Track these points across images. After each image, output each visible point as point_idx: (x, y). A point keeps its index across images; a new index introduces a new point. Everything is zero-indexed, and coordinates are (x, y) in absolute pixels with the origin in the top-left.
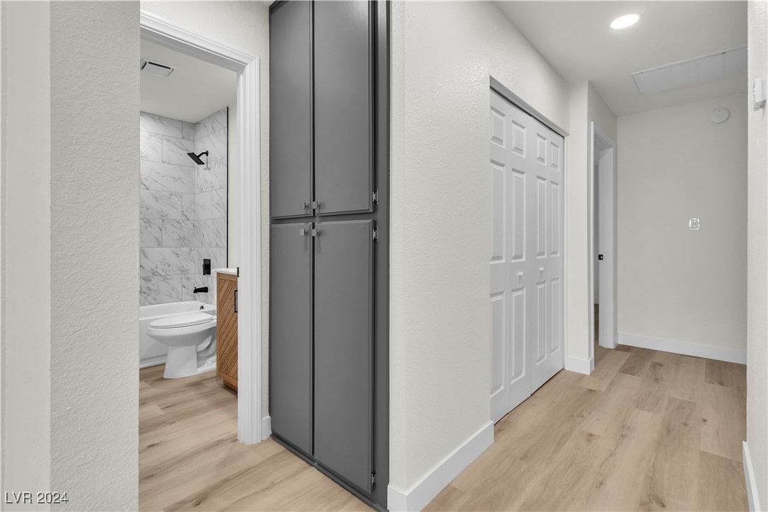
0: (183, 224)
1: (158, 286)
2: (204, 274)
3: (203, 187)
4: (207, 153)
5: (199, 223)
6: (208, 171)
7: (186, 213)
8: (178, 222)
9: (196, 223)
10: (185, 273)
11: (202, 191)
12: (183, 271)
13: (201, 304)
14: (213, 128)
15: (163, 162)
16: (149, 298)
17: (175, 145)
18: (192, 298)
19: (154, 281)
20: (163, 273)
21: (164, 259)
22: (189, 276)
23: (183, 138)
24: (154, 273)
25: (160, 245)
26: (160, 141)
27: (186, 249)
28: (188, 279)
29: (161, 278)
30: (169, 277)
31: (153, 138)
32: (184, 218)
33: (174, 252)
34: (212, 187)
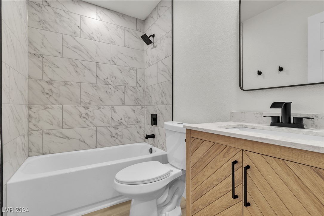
0: (137, 89)
1: (122, 132)
2: (152, 125)
3: (150, 62)
4: (153, 36)
5: (147, 88)
6: (154, 49)
7: (139, 82)
8: (135, 88)
9: (145, 89)
10: (139, 123)
11: (150, 65)
12: (138, 122)
13: (150, 146)
14: (158, 14)
15: (125, 46)
16: (117, 141)
17: (132, 34)
18: (143, 141)
19: (120, 129)
20: (125, 124)
21: (126, 113)
22: (141, 125)
23: (137, 30)
24: (120, 123)
25: (123, 104)
26: (123, 31)
27: (139, 107)
28: (140, 127)
29: (124, 127)
30: (129, 126)
31: (119, 29)
32: (138, 86)
33: (132, 109)
34: (158, 60)
